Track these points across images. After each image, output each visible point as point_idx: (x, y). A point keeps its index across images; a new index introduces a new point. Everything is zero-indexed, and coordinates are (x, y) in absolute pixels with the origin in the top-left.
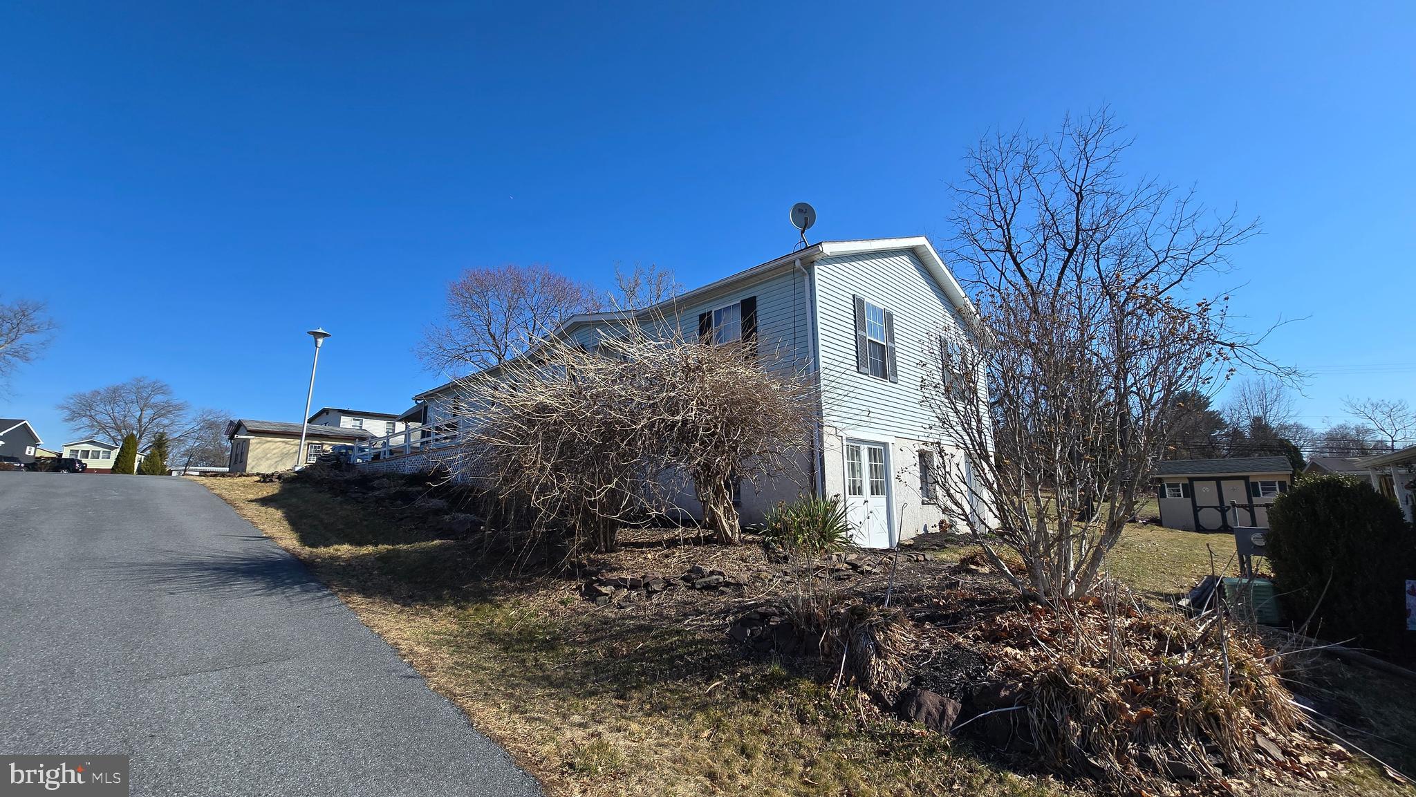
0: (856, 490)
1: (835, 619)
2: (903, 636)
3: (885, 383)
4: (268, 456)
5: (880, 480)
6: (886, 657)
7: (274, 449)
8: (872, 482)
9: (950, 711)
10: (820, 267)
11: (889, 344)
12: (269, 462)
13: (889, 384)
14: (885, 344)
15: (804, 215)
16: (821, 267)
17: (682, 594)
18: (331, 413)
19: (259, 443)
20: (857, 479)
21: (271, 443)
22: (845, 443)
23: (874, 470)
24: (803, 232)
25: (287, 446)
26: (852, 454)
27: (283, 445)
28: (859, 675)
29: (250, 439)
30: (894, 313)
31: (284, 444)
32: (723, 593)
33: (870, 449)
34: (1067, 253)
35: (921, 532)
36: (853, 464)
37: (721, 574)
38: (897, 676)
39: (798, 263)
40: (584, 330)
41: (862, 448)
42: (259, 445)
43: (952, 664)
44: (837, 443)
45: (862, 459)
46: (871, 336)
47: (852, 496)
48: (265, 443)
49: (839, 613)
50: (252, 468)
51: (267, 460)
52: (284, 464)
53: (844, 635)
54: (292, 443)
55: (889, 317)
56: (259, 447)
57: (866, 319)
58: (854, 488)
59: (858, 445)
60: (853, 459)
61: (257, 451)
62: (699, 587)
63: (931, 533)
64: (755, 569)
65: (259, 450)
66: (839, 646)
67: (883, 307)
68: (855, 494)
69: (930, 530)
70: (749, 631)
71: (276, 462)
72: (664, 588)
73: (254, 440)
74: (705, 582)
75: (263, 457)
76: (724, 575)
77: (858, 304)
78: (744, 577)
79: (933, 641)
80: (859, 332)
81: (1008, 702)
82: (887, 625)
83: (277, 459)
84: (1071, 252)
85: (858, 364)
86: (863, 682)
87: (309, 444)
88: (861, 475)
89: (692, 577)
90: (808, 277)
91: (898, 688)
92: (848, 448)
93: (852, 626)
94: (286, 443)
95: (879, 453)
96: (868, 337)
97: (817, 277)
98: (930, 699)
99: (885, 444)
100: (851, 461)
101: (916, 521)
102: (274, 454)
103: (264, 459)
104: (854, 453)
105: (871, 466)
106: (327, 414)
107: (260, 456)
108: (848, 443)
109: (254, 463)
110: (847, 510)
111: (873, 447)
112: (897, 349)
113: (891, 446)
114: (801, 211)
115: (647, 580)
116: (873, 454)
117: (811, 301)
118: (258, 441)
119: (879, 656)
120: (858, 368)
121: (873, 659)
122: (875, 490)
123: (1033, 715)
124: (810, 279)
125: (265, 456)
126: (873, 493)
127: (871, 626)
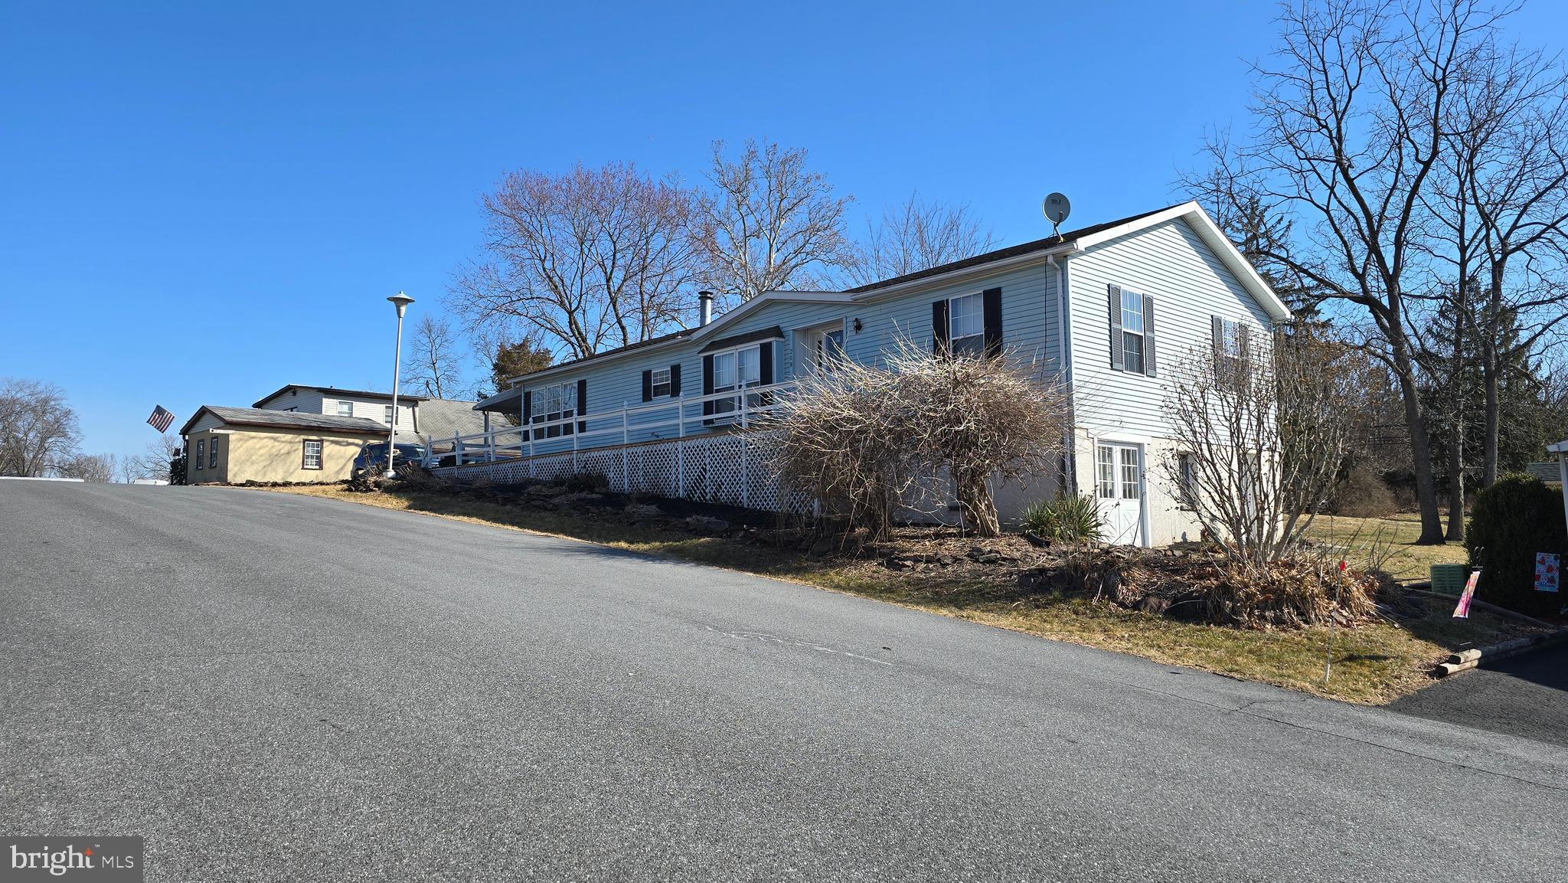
0: (1108, 493)
1: (1094, 568)
2: (1140, 575)
3: (1140, 378)
4: (254, 458)
5: (1133, 483)
6: (1128, 585)
7: (260, 448)
8: (1124, 485)
9: (1164, 605)
10: (1072, 261)
11: (1148, 334)
12: (255, 467)
13: (1146, 379)
14: (1143, 334)
15: (1057, 206)
16: (1075, 260)
17: (968, 566)
18: (299, 393)
19: (241, 440)
20: (1109, 481)
21: (255, 440)
22: (1097, 445)
23: (1128, 473)
24: (1056, 226)
25: (276, 444)
26: (1104, 456)
27: (270, 443)
28: (1111, 593)
29: (228, 435)
30: (1155, 296)
31: (272, 441)
32: (1001, 565)
33: (1123, 450)
34: (1422, 166)
35: (1179, 540)
36: (1104, 466)
37: (997, 552)
38: (1134, 594)
39: (1050, 259)
40: (779, 308)
41: (1114, 451)
42: (241, 442)
43: (1169, 589)
44: (1088, 444)
45: (1114, 460)
46: (1127, 326)
47: (1103, 498)
48: (248, 440)
49: (1097, 564)
50: (235, 476)
51: (253, 463)
52: (275, 470)
53: (1101, 577)
54: (283, 440)
55: (1148, 303)
56: (241, 446)
57: (1122, 309)
58: (1105, 490)
59: (1110, 446)
60: (1104, 461)
61: (239, 451)
62: (982, 561)
63: (1192, 542)
64: (1024, 550)
65: (241, 449)
66: (1097, 582)
67: (1140, 292)
68: (1106, 496)
69: (1190, 538)
70: (1032, 580)
71: (265, 467)
72: (954, 562)
73: (234, 435)
74: (987, 558)
75: (247, 460)
76: (1000, 554)
77: (1113, 293)
78: (1017, 555)
79: (1159, 578)
80: (1114, 325)
81: (1197, 598)
82: (1130, 568)
83: (266, 463)
84: (1427, 165)
85: (1111, 360)
86: (1113, 597)
87: (305, 440)
88: (1112, 476)
89: (974, 555)
90: (1060, 272)
91: (1135, 599)
92: (1099, 451)
93: (1105, 571)
94: (275, 439)
95: (1133, 455)
96: (1124, 330)
97: (1070, 271)
98: (1153, 601)
99: (1140, 445)
100: (1102, 463)
101: (1173, 527)
102: (261, 456)
103: (248, 463)
104: (1106, 454)
105: (1123, 468)
106: (294, 394)
107: (243, 458)
108: (1099, 445)
109: (236, 469)
110: (1098, 510)
111: (1126, 448)
112: (1156, 338)
113: (1146, 448)
114: (1054, 201)
115: (938, 557)
116: (1127, 455)
117: (1064, 298)
118: (240, 437)
119: (1123, 584)
120: (1111, 365)
121: (1120, 586)
122: (1128, 493)
123: (1209, 603)
124: (1063, 274)
125: (248, 460)
126: (1125, 497)
127: (1119, 569)
